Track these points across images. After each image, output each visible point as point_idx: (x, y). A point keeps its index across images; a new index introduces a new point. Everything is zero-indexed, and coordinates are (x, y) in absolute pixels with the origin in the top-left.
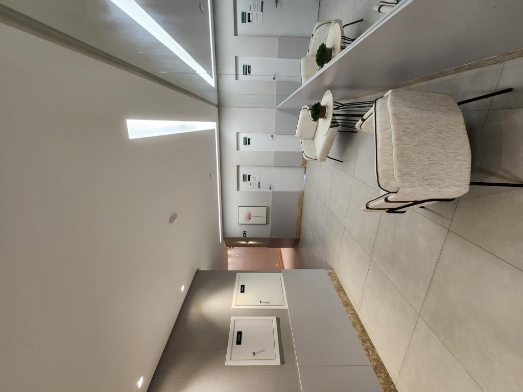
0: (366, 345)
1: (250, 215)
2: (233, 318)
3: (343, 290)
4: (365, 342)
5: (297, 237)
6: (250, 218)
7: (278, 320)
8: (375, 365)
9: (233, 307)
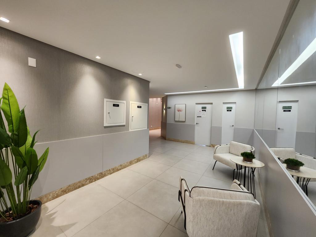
0: (112, 170)
1: (180, 111)
2: (125, 102)
3: (138, 162)
4: (113, 170)
5: (167, 139)
6: (178, 111)
7: (124, 126)
8: (103, 173)
9: (131, 102)
